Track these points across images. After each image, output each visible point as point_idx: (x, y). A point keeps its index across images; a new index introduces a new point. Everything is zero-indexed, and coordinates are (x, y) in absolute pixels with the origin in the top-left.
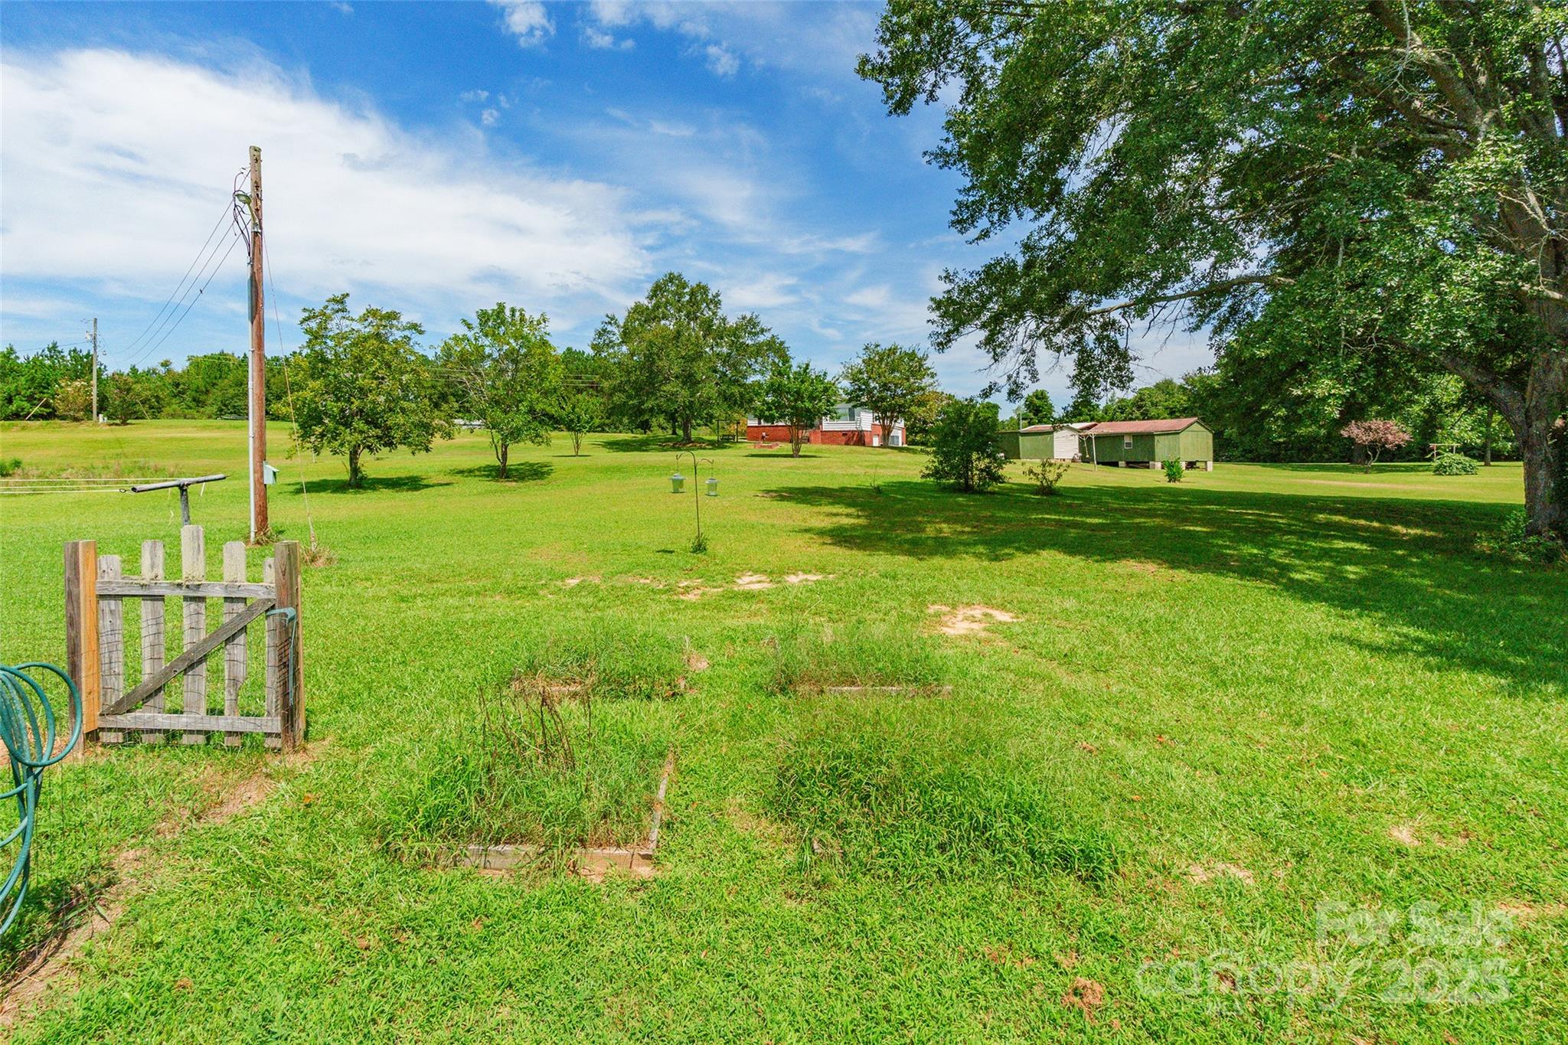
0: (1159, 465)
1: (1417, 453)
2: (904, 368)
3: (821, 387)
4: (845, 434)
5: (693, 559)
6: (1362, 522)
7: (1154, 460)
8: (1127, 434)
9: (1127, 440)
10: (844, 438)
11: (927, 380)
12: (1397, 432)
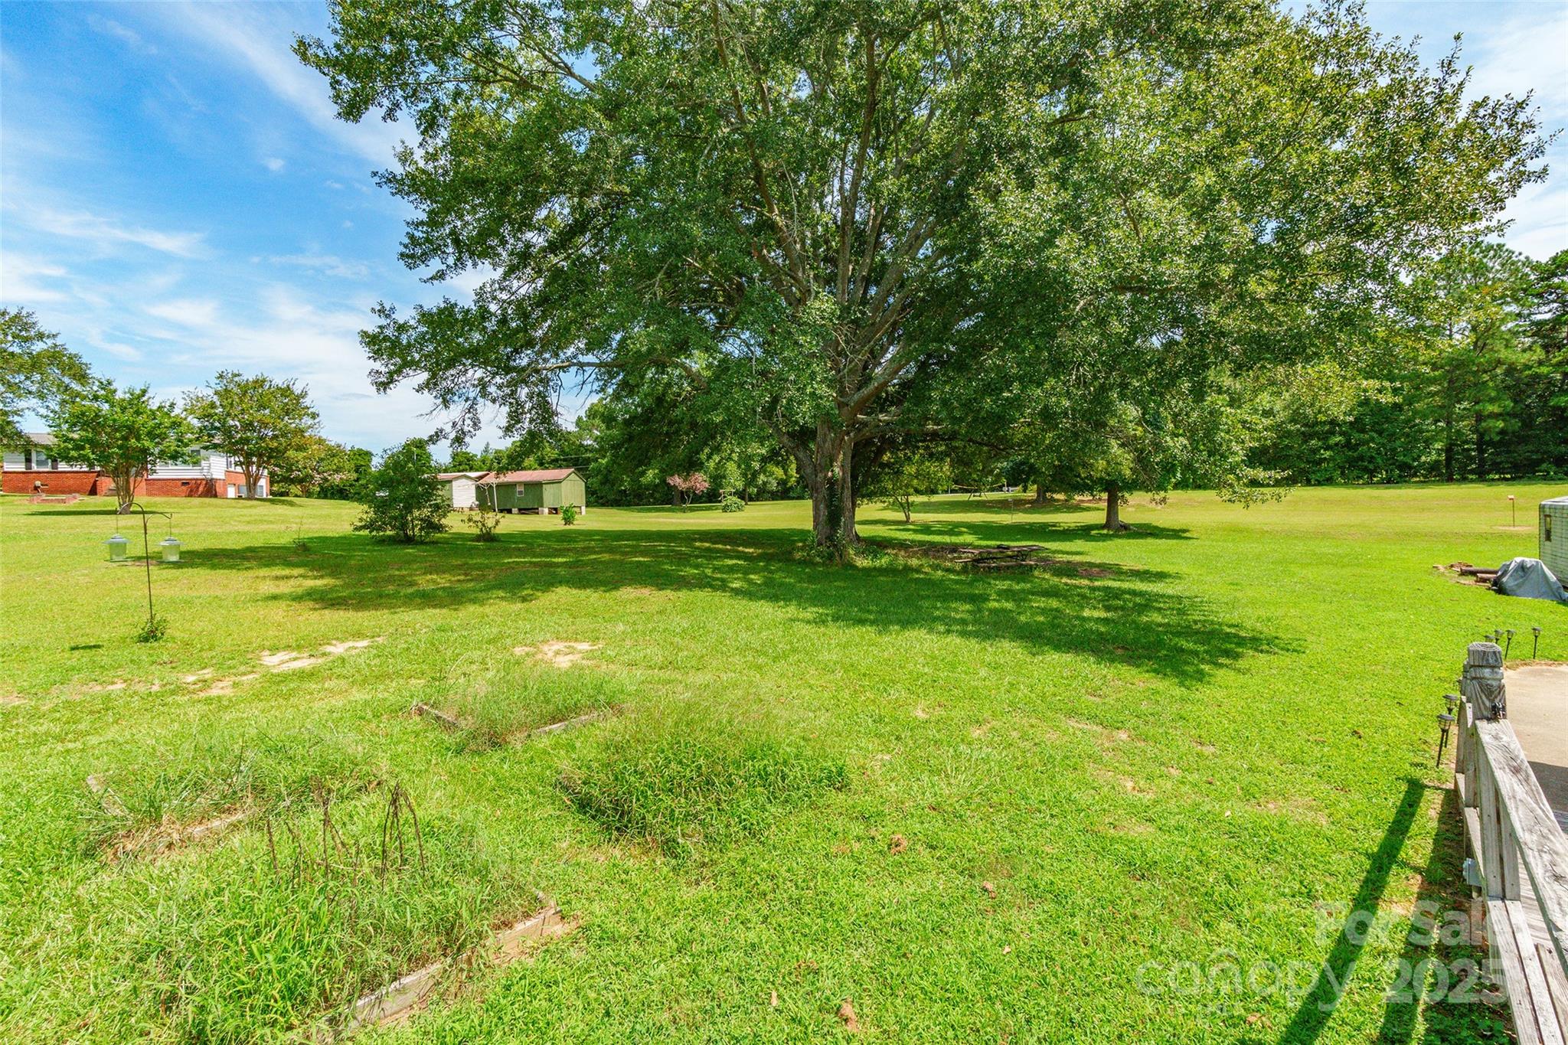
0: (546, 510)
1: (712, 497)
2: (276, 405)
3: (167, 422)
4: (185, 483)
5: (142, 651)
6: (720, 546)
7: (542, 506)
8: (520, 483)
9: (518, 489)
10: (184, 488)
11: (307, 421)
12: (701, 481)
